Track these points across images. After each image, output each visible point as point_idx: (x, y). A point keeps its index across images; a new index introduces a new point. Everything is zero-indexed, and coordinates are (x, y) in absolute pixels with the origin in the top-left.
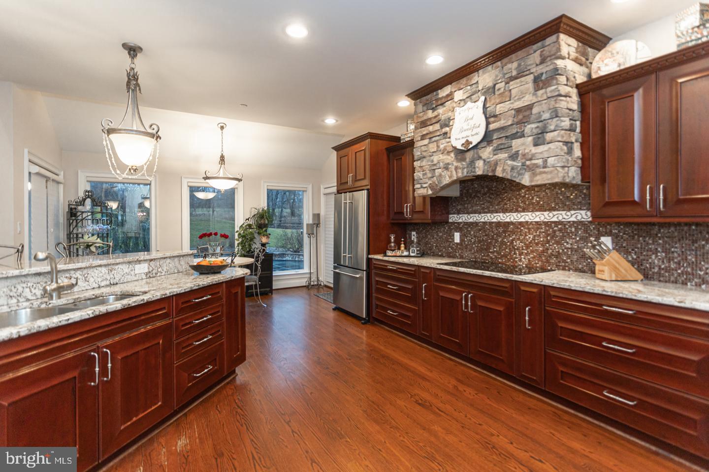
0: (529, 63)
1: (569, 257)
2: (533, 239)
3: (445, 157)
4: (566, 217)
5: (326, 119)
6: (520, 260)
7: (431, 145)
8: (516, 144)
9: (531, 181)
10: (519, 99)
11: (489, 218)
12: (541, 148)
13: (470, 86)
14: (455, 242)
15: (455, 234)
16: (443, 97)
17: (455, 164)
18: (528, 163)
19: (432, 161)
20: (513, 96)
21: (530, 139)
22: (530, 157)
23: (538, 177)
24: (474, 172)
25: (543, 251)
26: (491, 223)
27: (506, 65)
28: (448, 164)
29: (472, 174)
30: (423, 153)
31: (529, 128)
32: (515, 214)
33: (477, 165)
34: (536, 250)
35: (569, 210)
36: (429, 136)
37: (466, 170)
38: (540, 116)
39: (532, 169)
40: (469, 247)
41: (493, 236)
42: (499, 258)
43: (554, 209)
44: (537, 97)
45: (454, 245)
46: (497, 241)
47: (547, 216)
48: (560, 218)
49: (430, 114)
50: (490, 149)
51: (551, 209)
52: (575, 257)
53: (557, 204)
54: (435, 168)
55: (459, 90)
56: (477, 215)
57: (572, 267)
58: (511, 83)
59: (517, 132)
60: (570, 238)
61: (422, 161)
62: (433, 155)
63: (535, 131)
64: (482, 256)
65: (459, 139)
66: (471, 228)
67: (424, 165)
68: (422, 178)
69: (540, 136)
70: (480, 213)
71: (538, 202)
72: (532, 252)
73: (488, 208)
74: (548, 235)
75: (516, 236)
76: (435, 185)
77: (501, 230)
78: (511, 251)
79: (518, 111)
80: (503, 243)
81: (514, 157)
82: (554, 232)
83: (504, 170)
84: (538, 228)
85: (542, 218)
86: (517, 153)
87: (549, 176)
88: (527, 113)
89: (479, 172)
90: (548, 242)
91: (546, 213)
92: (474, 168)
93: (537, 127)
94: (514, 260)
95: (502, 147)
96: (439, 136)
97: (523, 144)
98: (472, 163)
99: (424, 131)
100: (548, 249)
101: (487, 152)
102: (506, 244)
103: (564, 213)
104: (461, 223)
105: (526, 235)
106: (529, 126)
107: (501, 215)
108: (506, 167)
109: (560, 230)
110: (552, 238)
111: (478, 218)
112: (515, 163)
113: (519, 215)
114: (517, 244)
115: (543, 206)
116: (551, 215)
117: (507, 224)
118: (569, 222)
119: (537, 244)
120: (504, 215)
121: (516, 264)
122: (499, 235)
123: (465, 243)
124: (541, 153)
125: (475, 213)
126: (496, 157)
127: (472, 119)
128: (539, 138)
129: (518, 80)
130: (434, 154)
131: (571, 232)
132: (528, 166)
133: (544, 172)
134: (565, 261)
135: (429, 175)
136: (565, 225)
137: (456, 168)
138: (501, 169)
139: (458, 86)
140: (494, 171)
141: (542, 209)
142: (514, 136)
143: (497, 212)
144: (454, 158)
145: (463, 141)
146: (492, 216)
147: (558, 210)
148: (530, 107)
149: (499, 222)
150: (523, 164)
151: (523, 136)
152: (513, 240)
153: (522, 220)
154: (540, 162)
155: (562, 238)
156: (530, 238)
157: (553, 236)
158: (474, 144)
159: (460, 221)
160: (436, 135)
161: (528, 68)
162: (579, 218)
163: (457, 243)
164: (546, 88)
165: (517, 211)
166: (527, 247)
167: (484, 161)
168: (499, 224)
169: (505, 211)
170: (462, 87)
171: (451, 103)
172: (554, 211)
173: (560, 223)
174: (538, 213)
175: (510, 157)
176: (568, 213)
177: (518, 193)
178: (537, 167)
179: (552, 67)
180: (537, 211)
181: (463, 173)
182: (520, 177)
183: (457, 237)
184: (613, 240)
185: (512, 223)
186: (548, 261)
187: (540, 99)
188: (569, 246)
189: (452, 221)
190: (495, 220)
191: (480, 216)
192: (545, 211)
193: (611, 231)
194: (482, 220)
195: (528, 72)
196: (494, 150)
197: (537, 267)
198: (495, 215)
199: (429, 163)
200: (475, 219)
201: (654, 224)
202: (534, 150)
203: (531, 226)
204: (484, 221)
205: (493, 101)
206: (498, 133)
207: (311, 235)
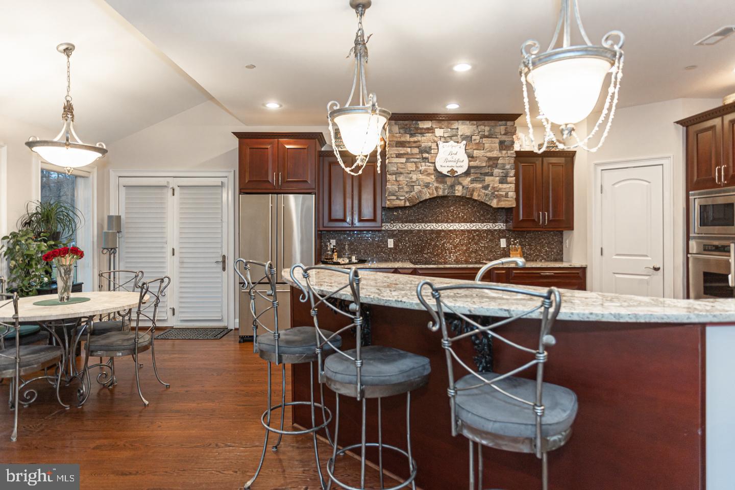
0: (497, 131)
1: (483, 252)
2: (460, 242)
3: (424, 177)
4: (481, 227)
5: (269, 103)
6: (450, 257)
7: (409, 165)
8: (488, 179)
9: (497, 204)
10: (490, 151)
11: (423, 226)
12: (505, 186)
13: (451, 129)
14: (389, 247)
15: (389, 240)
16: (423, 128)
17: (436, 184)
18: (496, 193)
19: (411, 178)
20: (485, 148)
21: (498, 178)
22: (498, 189)
23: (502, 203)
24: (454, 193)
25: (466, 250)
26: (425, 231)
27: (480, 125)
28: (429, 183)
29: (452, 194)
30: (400, 169)
31: (496, 171)
32: (445, 224)
33: (457, 188)
34: (461, 249)
35: (483, 223)
36: (407, 156)
37: (447, 190)
38: (504, 166)
39: (499, 197)
40: (403, 251)
41: (427, 241)
42: (433, 257)
43: (473, 222)
44: (502, 154)
45: (387, 250)
46: (430, 244)
47: (469, 226)
48: (477, 228)
49: (407, 138)
50: (469, 179)
51: (472, 222)
52: (487, 252)
53: (475, 218)
54: (413, 184)
55: (440, 128)
56: (411, 224)
57: (484, 258)
58: (484, 139)
59: (489, 172)
60: (484, 240)
61: (399, 176)
62: (410, 173)
63: (501, 175)
64: (417, 257)
65: (445, 167)
66: (406, 235)
67: (401, 180)
68: (397, 191)
69: (504, 178)
70: (414, 223)
71: (463, 217)
72: (459, 250)
73: (422, 219)
74: (470, 239)
75: (447, 240)
76: (414, 199)
77: (434, 236)
78: (442, 251)
79: (490, 159)
80: (436, 245)
81: (486, 187)
82: (474, 236)
83: (479, 195)
84: (463, 235)
85: (466, 227)
86: (488, 186)
87: (510, 203)
88: (495, 162)
89: (458, 194)
90: (470, 243)
91: (468, 224)
92: (455, 190)
93: (502, 172)
94: (445, 258)
95: (478, 179)
96: (418, 158)
97: (493, 181)
98: (452, 187)
99: (401, 150)
100: (469, 248)
101: (466, 181)
102: (438, 246)
103: (480, 224)
104: (395, 230)
105: (454, 239)
106: (497, 170)
107: (434, 224)
108: (481, 194)
109: (477, 235)
110: (472, 240)
111: (412, 226)
112: (486, 192)
113: (449, 225)
114: (448, 246)
115: (466, 219)
116: (471, 225)
117: (439, 232)
118: (483, 230)
119: (462, 245)
120: (437, 225)
121: (446, 261)
122: (432, 239)
123: (399, 248)
124: (505, 188)
125: (410, 223)
126: (473, 185)
127: (456, 154)
128: (504, 179)
129: (490, 139)
130: (412, 172)
131: (484, 236)
132: (496, 195)
133: (507, 200)
134: (480, 255)
135: (406, 189)
136: (480, 232)
137: (437, 188)
138: (477, 194)
139: (440, 125)
140: (472, 195)
141: (465, 221)
142: (487, 174)
143: (430, 223)
144: (434, 179)
145: (449, 169)
146: (426, 225)
147: (476, 222)
148: (497, 159)
149: (432, 230)
150: (493, 193)
151: (492, 175)
152: (444, 243)
153: (451, 228)
154: (504, 193)
155: (479, 240)
156: (457, 241)
157: (473, 239)
158: (459, 173)
159: (394, 228)
160: (416, 157)
161: (496, 134)
162: (489, 227)
163: (391, 248)
164: (508, 150)
165: (447, 222)
166: (455, 247)
167: (463, 187)
168: (432, 231)
169: (437, 222)
170: (443, 127)
171: (431, 135)
172: (474, 223)
173: (477, 230)
174: (462, 224)
175: (482, 187)
176: (482, 225)
177: (448, 209)
178: (502, 197)
179: (511, 139)
180: (462, 222)
181: (443, 193)
182: (490, 201)
183: (391, 243)
184: (506, 240)
185: (443, 231)
186: (469, 256)
187: (503, 156)
188: (483, 245)
189: (384, 229)
190: (428, 228)
191: (414, 225)
192: (468, 223)
193: (505, 236)
194: (417, 228)
195: (495, 136)
196: (471, 180)
197: (462, 261)
198: (429, 224)
199: (408, 180)
200: (410, 228)
201: (524, 231)
202: (501, 186)
203: (458, 233)
204: (418, 229)
205: (470, 147)
206: (475, 170)
207: (110, 250)
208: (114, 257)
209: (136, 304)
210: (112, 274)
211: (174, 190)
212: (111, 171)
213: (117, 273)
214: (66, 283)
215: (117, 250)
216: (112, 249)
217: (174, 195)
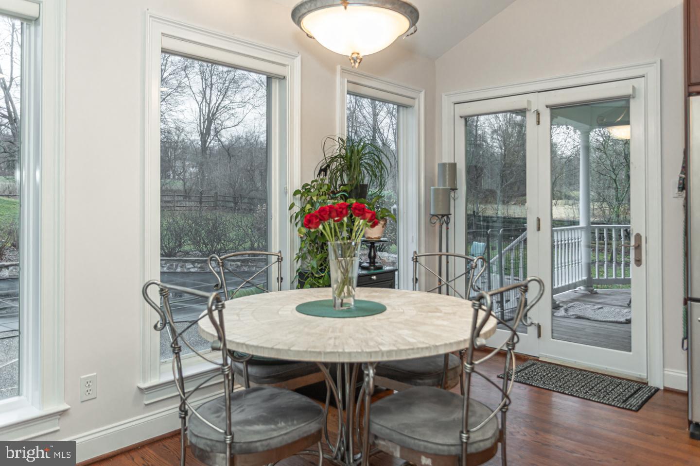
207: (440, 217)
208: (447, 228)
209: (465, 341)
210: (444, 258)
211: (538, 114)
212: (443, 95)
213: (451, 259)
214: (346, 272)
215: (452, 217)
216: (443, 216)
217: (538, 123)
